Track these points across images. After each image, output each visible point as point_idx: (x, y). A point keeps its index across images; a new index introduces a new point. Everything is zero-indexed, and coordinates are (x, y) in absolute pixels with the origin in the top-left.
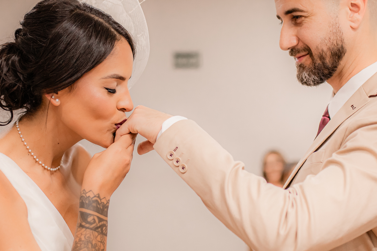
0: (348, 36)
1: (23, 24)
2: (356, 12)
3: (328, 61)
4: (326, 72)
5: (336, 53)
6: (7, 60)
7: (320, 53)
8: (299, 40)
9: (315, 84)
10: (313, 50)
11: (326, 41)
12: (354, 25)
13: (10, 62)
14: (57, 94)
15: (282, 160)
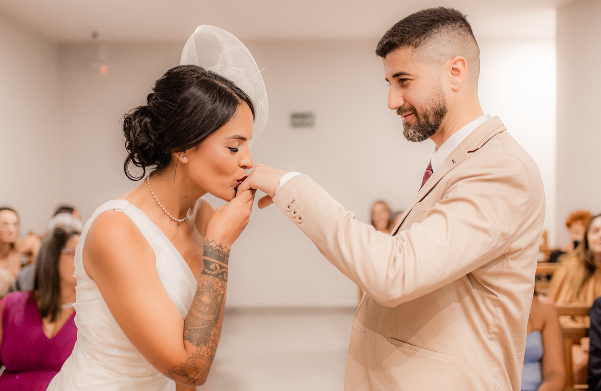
0: (449, 97)
1: (155, 90)
2: (457, 75)
3: (431, 119)
4: (430, 129)
5: (439, 113)
6: (140, 122)
7: (424, 112)
8: (405, 100)
9: (419, 141)
10: (417, 110)
11: (430, 102)
12: (455, 87)
13: (143, 123)
14: (185, 152)
15: (388, 210)
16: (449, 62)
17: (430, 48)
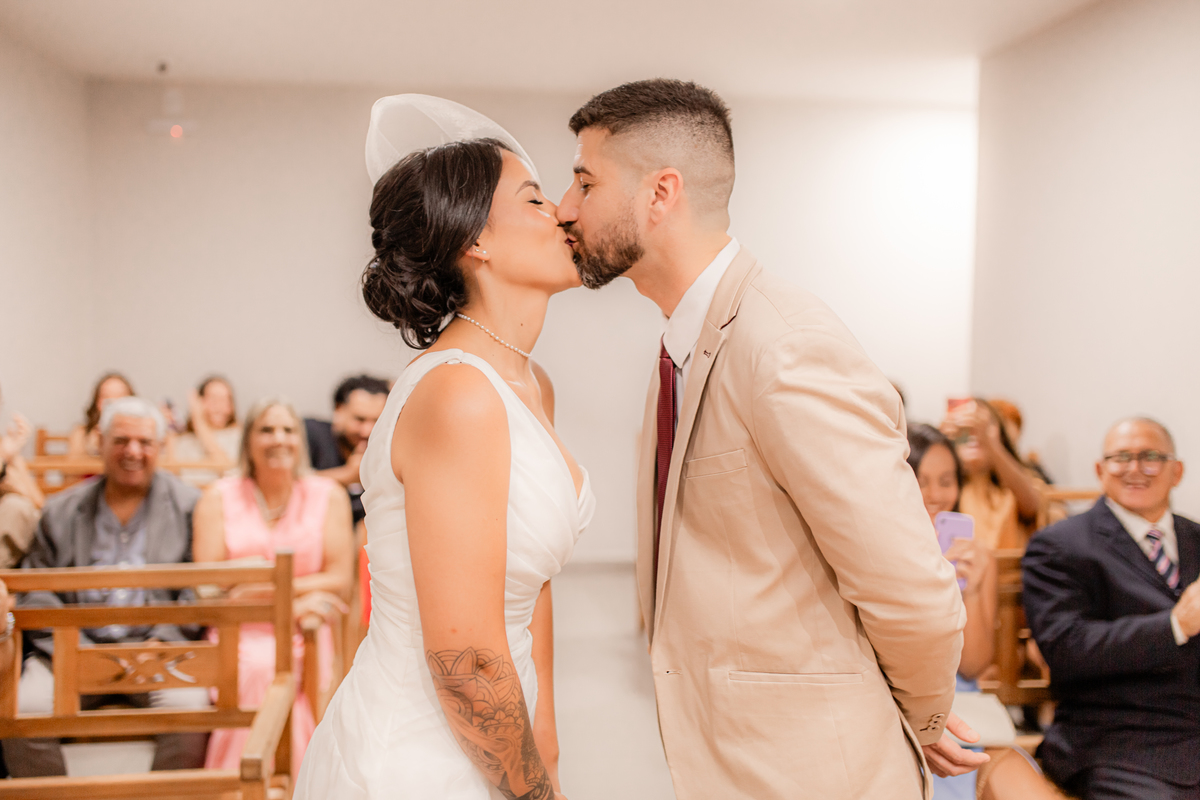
0: (645, 232)
5: (626, 252)
11: (610, 229)
16: (655, 173)
17: (633, 141)
